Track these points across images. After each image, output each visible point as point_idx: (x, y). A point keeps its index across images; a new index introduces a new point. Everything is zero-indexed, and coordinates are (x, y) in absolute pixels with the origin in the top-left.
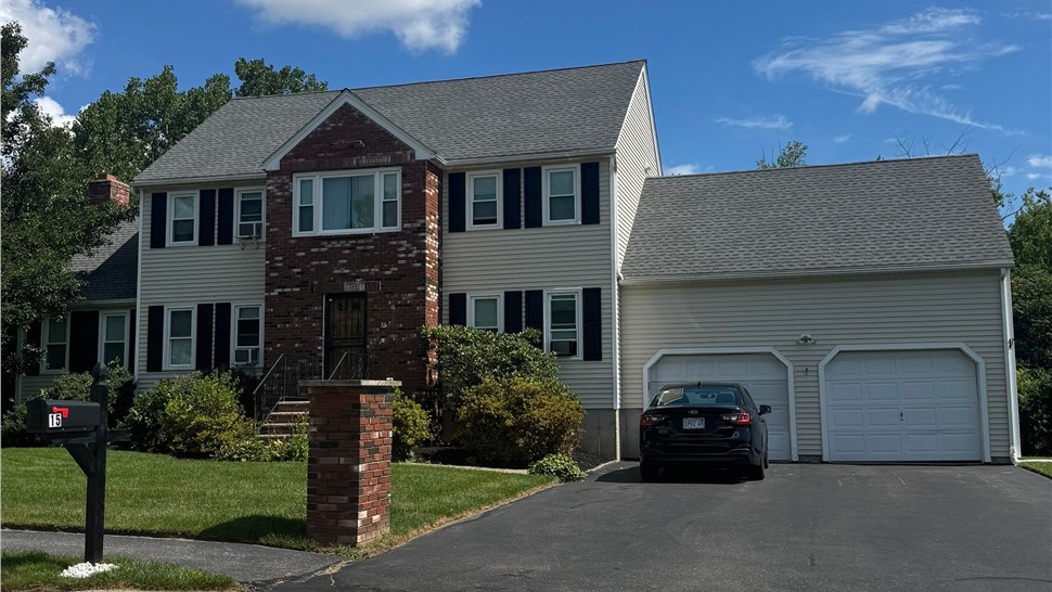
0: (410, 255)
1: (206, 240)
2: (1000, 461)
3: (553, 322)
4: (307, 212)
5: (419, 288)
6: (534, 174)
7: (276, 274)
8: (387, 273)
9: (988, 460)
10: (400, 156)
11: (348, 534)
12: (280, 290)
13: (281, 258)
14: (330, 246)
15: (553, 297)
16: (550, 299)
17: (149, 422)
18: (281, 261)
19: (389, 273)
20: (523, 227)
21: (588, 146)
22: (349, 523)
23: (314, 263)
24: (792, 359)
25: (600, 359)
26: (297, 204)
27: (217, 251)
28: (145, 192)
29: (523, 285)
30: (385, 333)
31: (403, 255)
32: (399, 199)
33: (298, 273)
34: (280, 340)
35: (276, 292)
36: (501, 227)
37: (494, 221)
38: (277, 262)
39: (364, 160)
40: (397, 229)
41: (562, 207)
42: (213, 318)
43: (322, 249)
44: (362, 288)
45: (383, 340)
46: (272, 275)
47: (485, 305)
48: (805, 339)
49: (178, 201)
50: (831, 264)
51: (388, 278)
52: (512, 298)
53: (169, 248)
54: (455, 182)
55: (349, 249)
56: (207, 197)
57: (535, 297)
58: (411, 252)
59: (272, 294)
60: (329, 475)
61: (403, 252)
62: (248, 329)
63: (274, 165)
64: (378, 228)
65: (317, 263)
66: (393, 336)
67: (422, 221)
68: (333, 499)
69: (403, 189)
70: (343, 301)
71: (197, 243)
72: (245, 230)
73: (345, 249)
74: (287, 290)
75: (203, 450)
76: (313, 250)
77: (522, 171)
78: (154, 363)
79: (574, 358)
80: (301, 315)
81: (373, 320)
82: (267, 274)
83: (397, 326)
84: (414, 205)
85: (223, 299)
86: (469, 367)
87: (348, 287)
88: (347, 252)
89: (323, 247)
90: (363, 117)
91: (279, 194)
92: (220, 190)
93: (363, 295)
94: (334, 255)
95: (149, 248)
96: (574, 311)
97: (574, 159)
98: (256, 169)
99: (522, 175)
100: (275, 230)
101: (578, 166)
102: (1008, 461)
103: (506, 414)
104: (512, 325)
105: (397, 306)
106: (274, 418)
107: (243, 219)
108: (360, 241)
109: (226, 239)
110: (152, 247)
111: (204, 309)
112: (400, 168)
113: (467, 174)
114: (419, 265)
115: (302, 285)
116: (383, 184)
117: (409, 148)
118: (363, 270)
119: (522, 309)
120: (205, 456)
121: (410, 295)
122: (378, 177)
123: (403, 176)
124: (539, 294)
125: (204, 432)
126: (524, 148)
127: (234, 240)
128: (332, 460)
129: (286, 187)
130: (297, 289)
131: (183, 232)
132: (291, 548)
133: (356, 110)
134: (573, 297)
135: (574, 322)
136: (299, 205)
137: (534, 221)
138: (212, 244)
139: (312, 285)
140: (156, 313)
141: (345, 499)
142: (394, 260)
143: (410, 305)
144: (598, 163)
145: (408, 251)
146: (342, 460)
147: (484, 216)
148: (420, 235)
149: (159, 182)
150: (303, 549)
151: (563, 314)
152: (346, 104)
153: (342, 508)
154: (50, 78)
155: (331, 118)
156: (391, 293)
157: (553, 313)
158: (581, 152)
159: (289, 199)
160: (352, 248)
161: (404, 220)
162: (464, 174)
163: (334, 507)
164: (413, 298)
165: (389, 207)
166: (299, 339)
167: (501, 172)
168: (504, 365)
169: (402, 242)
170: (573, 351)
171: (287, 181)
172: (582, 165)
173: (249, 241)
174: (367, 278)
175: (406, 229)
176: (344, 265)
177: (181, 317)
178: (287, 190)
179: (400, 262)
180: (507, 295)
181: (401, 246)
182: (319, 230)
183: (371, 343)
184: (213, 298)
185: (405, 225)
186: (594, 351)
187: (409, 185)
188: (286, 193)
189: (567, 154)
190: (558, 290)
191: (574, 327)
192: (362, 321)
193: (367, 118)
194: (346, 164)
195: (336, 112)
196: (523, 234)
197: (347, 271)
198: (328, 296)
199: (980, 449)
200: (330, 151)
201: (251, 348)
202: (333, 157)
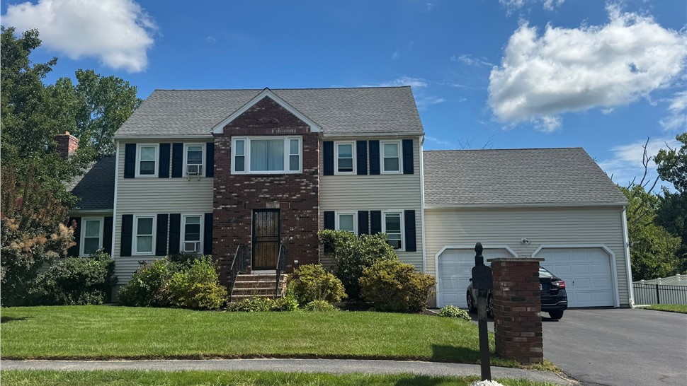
0: (308, 188)
1: (163, 174)
2: (624, 306)
3: (387, 229)
4: (240, 160)
5: (314, 207)
6: (375, 144)
7: (221, 197)
8: (293, 198)
9: (619, 306)
10: (301, 129)
11: (537, 357)
12: (224, 206)
13: (224, 187)
14: (257, 180)
15: (387, 215)
16: (385, 216)
17: (148, 288)
18: (224, 189)
19: (295, 198)
20: (368, 174)
21: (408, 131)
22: (537, 350)
23: (246, 190)
24: (518, 252)
25: (415, 251)
26: (234, 155)
27: (171, 182)
28: (120, 143)
29: (369, 207)
30: (293, 234)
31: (304, 188)
32: (300, 154)
33: (236, 196)
34: (223, 237)
35: (221, 208)
36: (356, 173)
37: (351, 170)
38: (221, 189)
39: (279, 131)
40: (300, 171)
41: (391, 164)
42: (168, 224)
43: (252, 183)
44: (278, 206)
45: (291, 238)
46: (218, 197)
47: (346, 218)
48: (524, 241)
49: (144, 150)
50: (537, 201)
51: (295, 201)
52: (362, 215)
53: (137, 178)
54: (328, 146)
55: (269, 182)
56: (164, 147)
57: (376, 215)
58: (309, 186)
59: (218, 208)
60: (520, 319)
61: (304, 186)
62: (192, 230)
63: (219, 130)
64: (287, 170)
65: (248, 190)
66: (297, 235)
67: (316, 168)
68: (524, 334)
69: (304, 149)
70: (265, 213)
71: (157, 176)
72: (190, 169)
73: (267, 182)
74: (227, 206)
75: (201, 305)
76: (246, 183)
77: (368, 142)
78: (126, 251)
79: (400, 250)
80: (237, 222)
81: (285, 225)
82: (215, 197)
83: (300, 229)
84: (309, 159)
85: (175, 211)
86: (355, 254)
87: (268, 206)
88: (268, 184)
89: (252, 181)
90: (277, 105)
91: (223, 148)
92: (173, 144)
93: (278, 210)
94: (259, 186)
95: (123, 178)
96: (399, 223)
97: (399, 137)
98: (205, 132)
99: (368, 145)
100: (220, 169)
101: (401, 141)
102: (628, 306)
103: (396, 282)
104: (363, 229)
105: (300, 217)
106: (238, 285)
107: (188, 162)
108: (276, 178)
109: (177, 174)
110: (125, 177)
111: (162, 218)
112: (301, 137)
113: (335, 142)
114: (314, 193)
115: (238, 203)
116: (288, 147)
117: (307, 125)
118: (279, 196)
119: (369, 221)
120: (204, 309)
121: (308, 211)
122: (287, 141)
123: (303, 141)
124: (379, 213)
125: (201, 294)
126: (369, 129)
127: (183, 175)
128: (523, 309)
129: (228, 144)
130: (235, 206)
131: (147, 169)
132: (502, 366)
133: (273, 101)
134: (399, 215)
135: (399, 229)
137: (375, 171)
138: (168, 177)
139: (245, 204)
140: (127, 220)
141: (533, 334)
142: (298, 191)
143: (308, 217)
144: (412, 140)
145: (307, 185)
146: (529, 309)
147: (345, 166)
148: (315, 176)
149: (131, 137)
150: (511, 367)
151: (393, 224)
152: (267, 97)
153: (530, 340)
154: (53, 67)
155: (257, 105)
156: (296, 210)
157: (387, 224)
158: (404, 133)
159: (229, 152)
160: (271, 182)
161: (304, 167)
162: (332, 142)
163: (525, 340)
164: (310, 213)
165: (294, 159)
166: (236, 237)
167: (355, 142)
168: (376, 253)
169: (303, 180)
170: (400, 247)
171: (228, 140)
172: (403, 141)
173: (195, 176)
174: (280, 200)
175: (306, 172)
176: (266, 193)
177: (145, 224)
178: (228, 146)
179: (302, 191)
180: (360, 213)
181: (303, 182)
182: (248, 170)
183: (283, 240)
184: (169, 210)
185: (305, 170)
186: (411, 246)
187: (307, 146)
188: (228, 148)
189: (396, 134)
190: (390, 211)
191: (400, 232)
192: (277, 226)
193: (280, 106)
194: (267, 132)
195: (261, 101)
196: (368, 179)
197: (268, 196)
198: (254, 211)
199: (614, 300)
200: (257, 124)
201: (195, 242)
202: (259, 128)
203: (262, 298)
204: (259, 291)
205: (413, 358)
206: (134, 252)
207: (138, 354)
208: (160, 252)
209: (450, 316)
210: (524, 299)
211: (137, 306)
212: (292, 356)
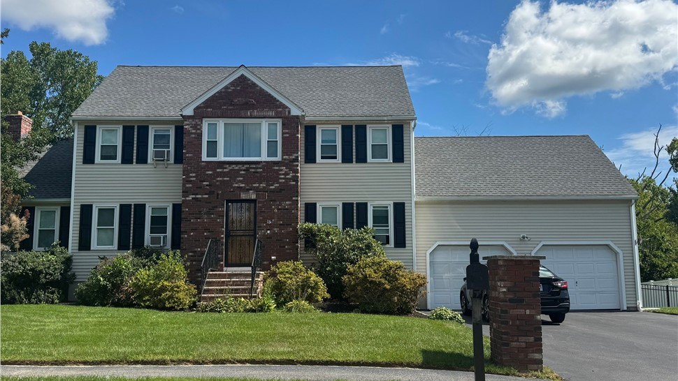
0: (288, 177)
1: (127, 160)
2: (631, 309)
3: (374, 223)
4: (212, 146)
5: (294, 198)
6: (362, 129)
7: (190, 185)
8: (271, 187)
9: (625, 309)
10: (281, 112)
11: (536, 364)
12: (194, 196)
13: (194, 175)
14: (231, 168)
15: (374, 207)
16: (372, 208)
17: (109, 286)
18: (194, 177)
19: (273, 187)
20: (354, 162)
21: (399, 115)
22: (537, 356)
23: (218, 179)
24: (517, 249)
25: (405, 247)
26: (205, 139)
27: (135, 168)
28: (79, 124)
29: (354, 199)
30: (270, 227)
31: (283, 176)
32: (279, 139)
33: (207, 185)
34: (193, 230)
35: (190, 198)
36: (340, 161)
37: (335, 158)
38: (192, 177)
39: (255, 113)
40: (278, 158)
41: (380, 151)
42: (132, 215)
43: (225, 170)
44: (254, 197)
45: (269, 232)
46: (187, 186)
47: (329, 210)
48: (524, 237)
49: (105, 132)
50: (538, 193)
51: (272, 191)
52: (347, 207)
53: (97, 164)
54: (310, 130)
55: (244, 170)
56: (128, 130)
57: (363, 207)
58: (288, 174)
59: (187, 199)
60: (518, 322)
61: (283, 174)
62: (159, 223)
63: (189, 112)
64: (264, 157)
65: (221, 179)
66: (275, 229)
67: (296, 155)
68: (523, 339)
69: (283, 134)
70: (239, 204)
71: (120, 162)
72: (157, 154)
73: (242, 170)
74: (198, 196)
75: (167, 305)
76: (218, 170)
77: (354, 127)
78: (84, 244)
79: (387, 246)
80: (209, 213)
81: (261, 218)
82: (184, 185)
83: (279, 222)
84: (289, 145)
85: (139, 201)
86: (339, 250)
87: (243, 196)
88: (243, 172)
89: (226, 168)
90: (254, 85)
91: (193, 131)
92: (138, 126)
93: (254, 201)
94: (233, 174)
95: (82, 163)
96: (387, 217)
97: (388, 122)
98: (173, 113)
99: (354, 130)
100: (190, 155)
101: (390, 126)
102: (636, 309)
103: (383, 281)
104: (347, 223)
105: (278, 209)
106: (210, 284)
107: (155, 147)
108: (252, 166)
109: (142, 159)
110: (84, 163)
111: (125, 208)
112: (280, 120)
113: (317, 127)
114: (294, 183)
115: (210, 193)
116: (266, 131)
117: (287, 107)
118: (255, 185)
119: (354, 214)
120: (171, 309)
121: (287, 203)
122: (265, 125)
123: (283, 125)
124: (365, 205)
125: (168, 292)
126: (355, 112)
127: (149, 161)
128: (521, 311)
129: (199, 127)
130: (207, 196)
131: (109, 154)
132: (498, 374)
133: (249, 80)
134: (387, 207)
135: (388, 223)
136: (206, 139)
137: (362, 159)
138: (132, 163)
139: (218, 194)
140: (86, 210)
141: (532, 339)
142: (276, 180)
143: (287, 209)
144: (402, 126)
145: (286, 174)
146: (528, 312)
147: (329, 154)
148: (295, 164)
149: (90, 118)
150: (507, 375)
151: (381, 218)
152: (242, 75)
153: (529, 345)
155: (232, 84)
156: (274, 201)
157: (374, 217)
158: (394, 118)
159: (200, 135)
160: (247, 170)
161: (284, 153)
162: (315, 126)
163: (524, 345)
164: (290, 205)
165: (272, 145)
166: (207, 230)
167: (340, 126)
168: (361, 249)
169: (282, 168)
170: (388, 242)
171: (199, 123)
172: (393, 126)
173: (162, 162)
174: (257, 190)
175: (285, 159)
176: (241, 181)
177: (106, 214)
178: (199, 129)
179: (280, 181)
180: (345, 205)
181: (282, 170)
182: (221, 157)
183: (259, 234)
184: (133, 200)
185: (284, 157)
186: (401, 242)
187: (287, 131)
188: (198, 131)
189: (385, 118)
190: (377, 203)
191: (388, 226)
192: (252, 218)
193: (258, 86)
194: (243, 115)
195: (235, 80)
196: (354, 167)
197: (243, 185)
198: (228, 201)
199: (620, 302)
200: (231, 105)
201: (162, 235)
202: (233, 109)
203: (236, 297)
204: (232, 290)
205: (401, 365)
206: (94, 245)
207: (98, 359)
208: (123, 246)
209: (442, 319)
210: (522, 301)
211: (97, 306)
212: (268, 362)
